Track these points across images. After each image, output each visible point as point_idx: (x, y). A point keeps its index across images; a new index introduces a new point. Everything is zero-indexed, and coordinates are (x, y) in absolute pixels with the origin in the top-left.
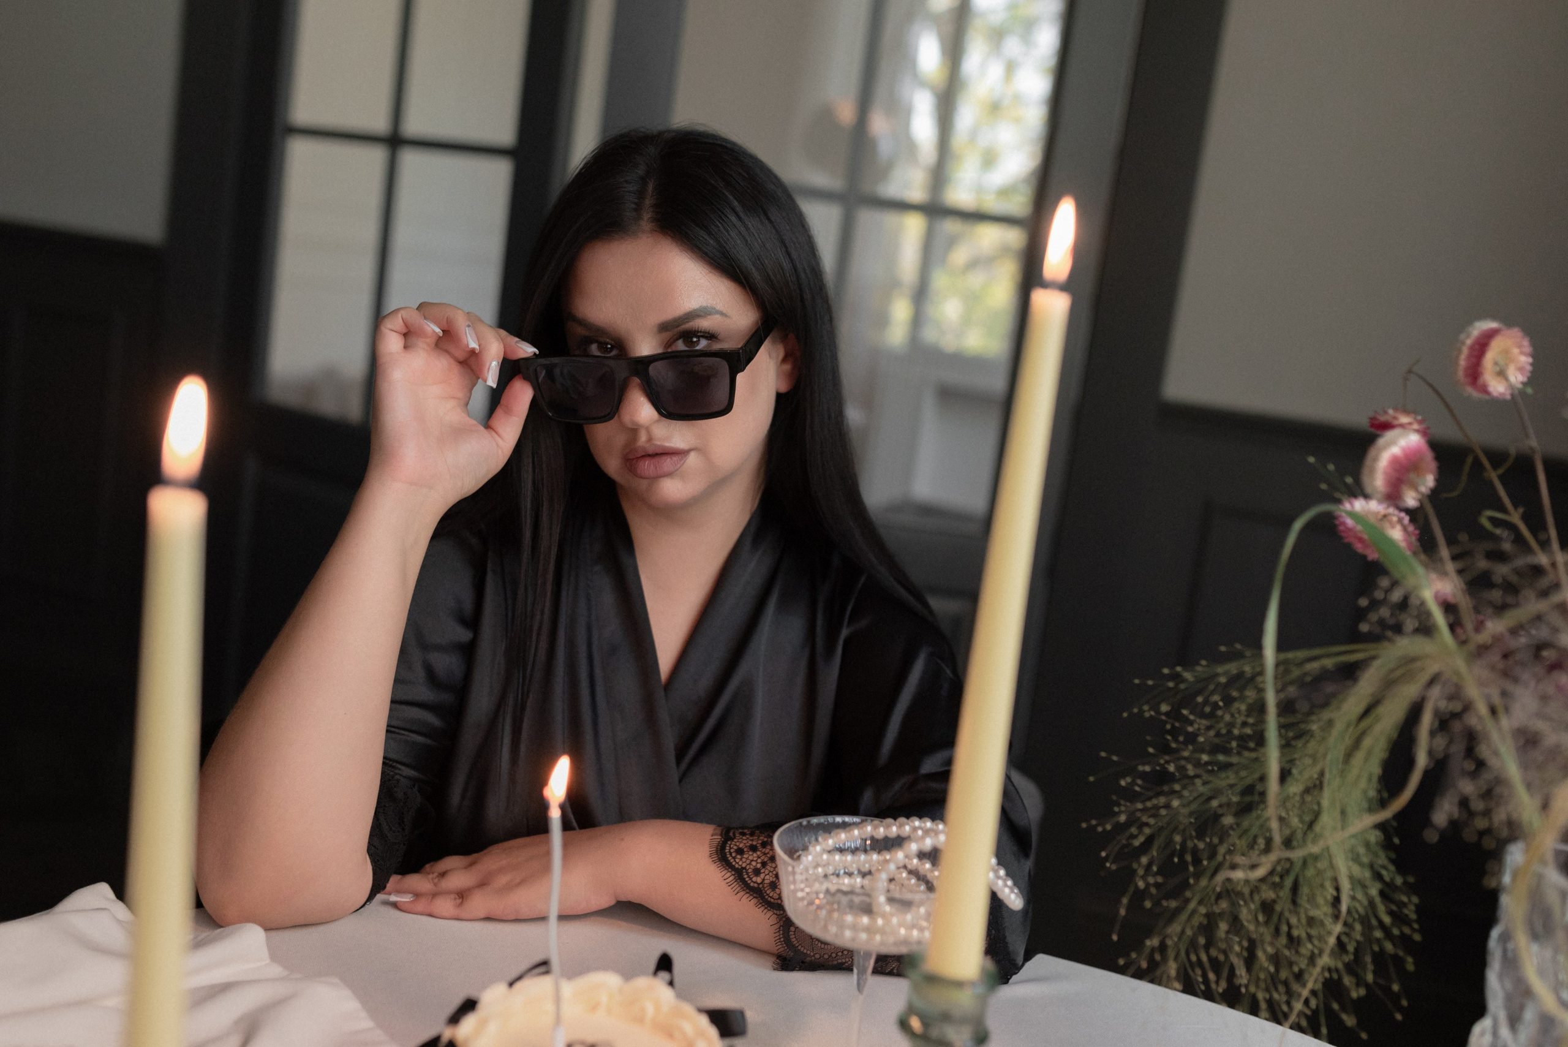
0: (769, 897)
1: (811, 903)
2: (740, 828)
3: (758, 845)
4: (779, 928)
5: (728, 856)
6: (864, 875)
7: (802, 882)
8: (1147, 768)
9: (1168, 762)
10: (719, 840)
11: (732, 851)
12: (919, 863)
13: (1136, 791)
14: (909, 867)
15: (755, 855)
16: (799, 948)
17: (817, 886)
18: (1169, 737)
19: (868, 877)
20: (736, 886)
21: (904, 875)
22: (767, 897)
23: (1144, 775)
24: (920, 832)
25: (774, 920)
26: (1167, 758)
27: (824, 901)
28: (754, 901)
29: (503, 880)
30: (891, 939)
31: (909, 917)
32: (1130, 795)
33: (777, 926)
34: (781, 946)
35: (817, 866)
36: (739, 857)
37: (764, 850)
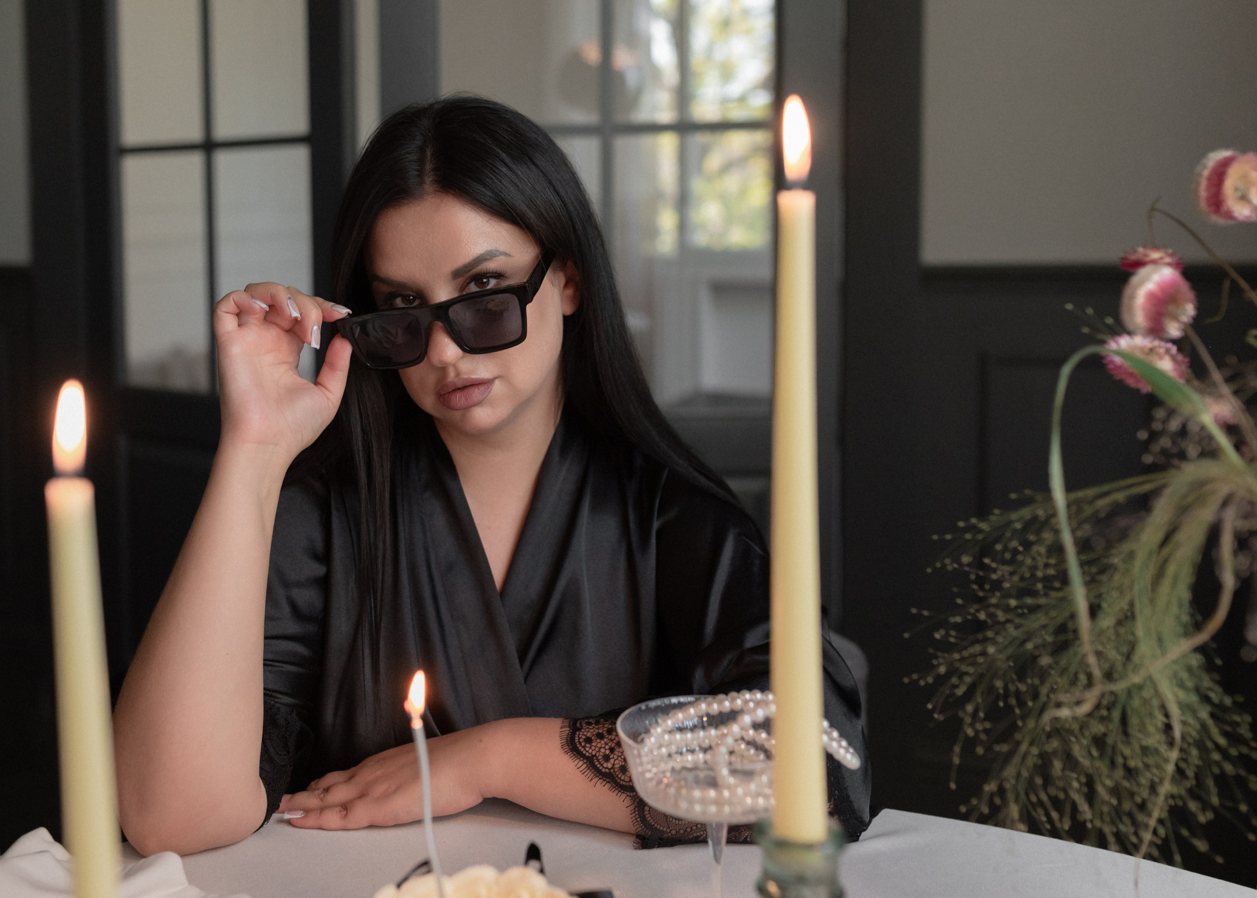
0: (621, 780)
1: (660, 782)
2: (587, 718)
3: (604, 733)
4: (635, 809)
5: (578, 746)
6: (705, 750)
7: (648, 763)
8: (958, 619)
9: (978, 611)
10: (567, 732)
11: (581, 740)
12: (755, 734)
13: (952, 643)
14: (746, 738)
15: (602, 742)
16: (656, 825)
17: (663, 766)
18: (975, 587)
19: (709, 752)
20: (589, 773)
21: (743, 746)
22: (619, 781)
23: (956, 626)
24: (751, 705)
25: (628, 801)
26: (976, 606)
27: (671, 780)
28: (608, 786)
29: (380, 789)
30: (739, 809)
31: (753, 786)
32: (945, 647)
33: (632, 807)
34: (638, 826)
35: (660, 746)
36: (588, 745)
37: (610, 737)
